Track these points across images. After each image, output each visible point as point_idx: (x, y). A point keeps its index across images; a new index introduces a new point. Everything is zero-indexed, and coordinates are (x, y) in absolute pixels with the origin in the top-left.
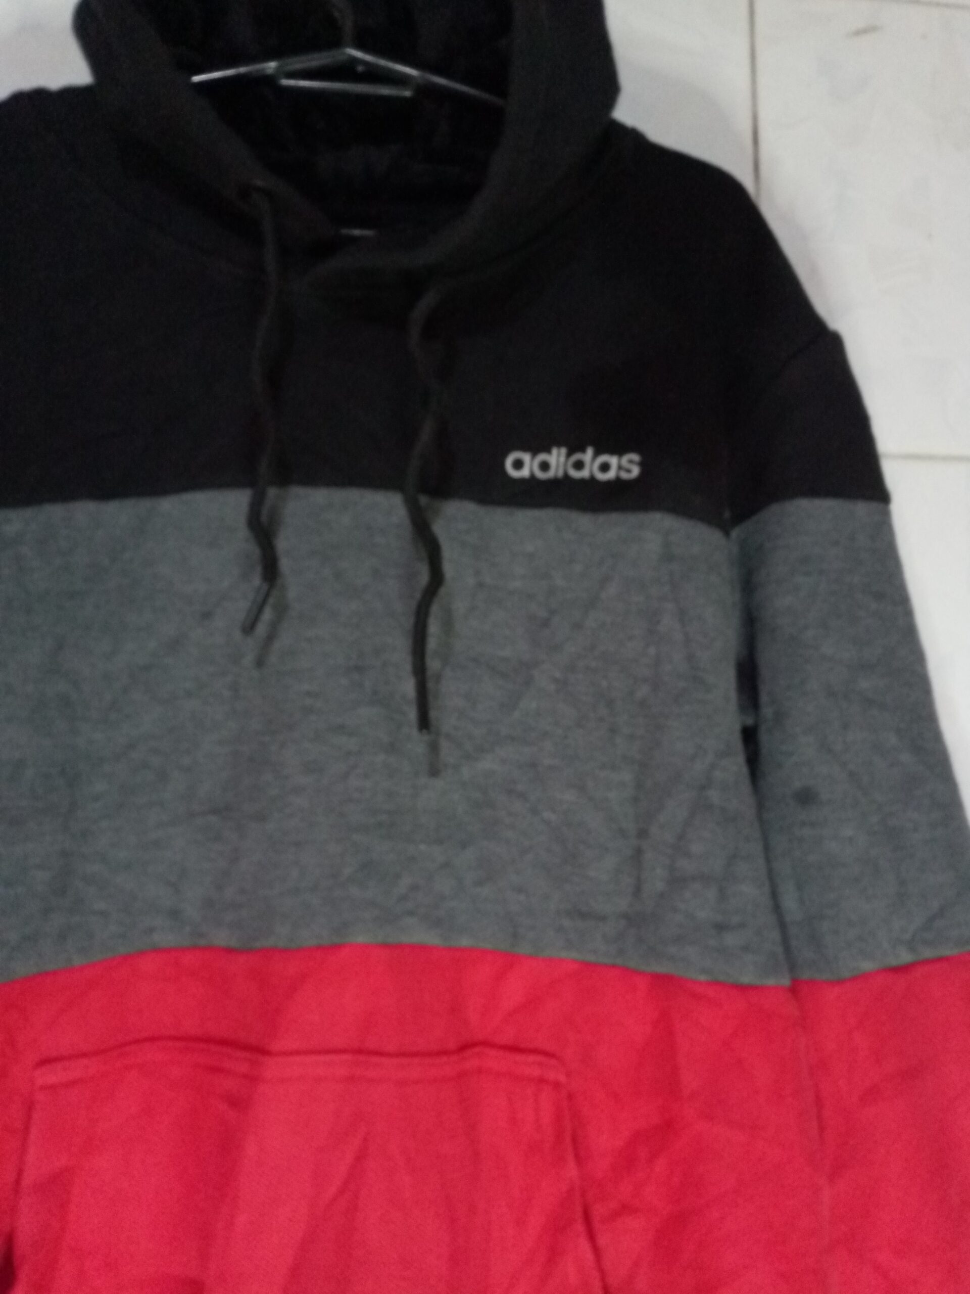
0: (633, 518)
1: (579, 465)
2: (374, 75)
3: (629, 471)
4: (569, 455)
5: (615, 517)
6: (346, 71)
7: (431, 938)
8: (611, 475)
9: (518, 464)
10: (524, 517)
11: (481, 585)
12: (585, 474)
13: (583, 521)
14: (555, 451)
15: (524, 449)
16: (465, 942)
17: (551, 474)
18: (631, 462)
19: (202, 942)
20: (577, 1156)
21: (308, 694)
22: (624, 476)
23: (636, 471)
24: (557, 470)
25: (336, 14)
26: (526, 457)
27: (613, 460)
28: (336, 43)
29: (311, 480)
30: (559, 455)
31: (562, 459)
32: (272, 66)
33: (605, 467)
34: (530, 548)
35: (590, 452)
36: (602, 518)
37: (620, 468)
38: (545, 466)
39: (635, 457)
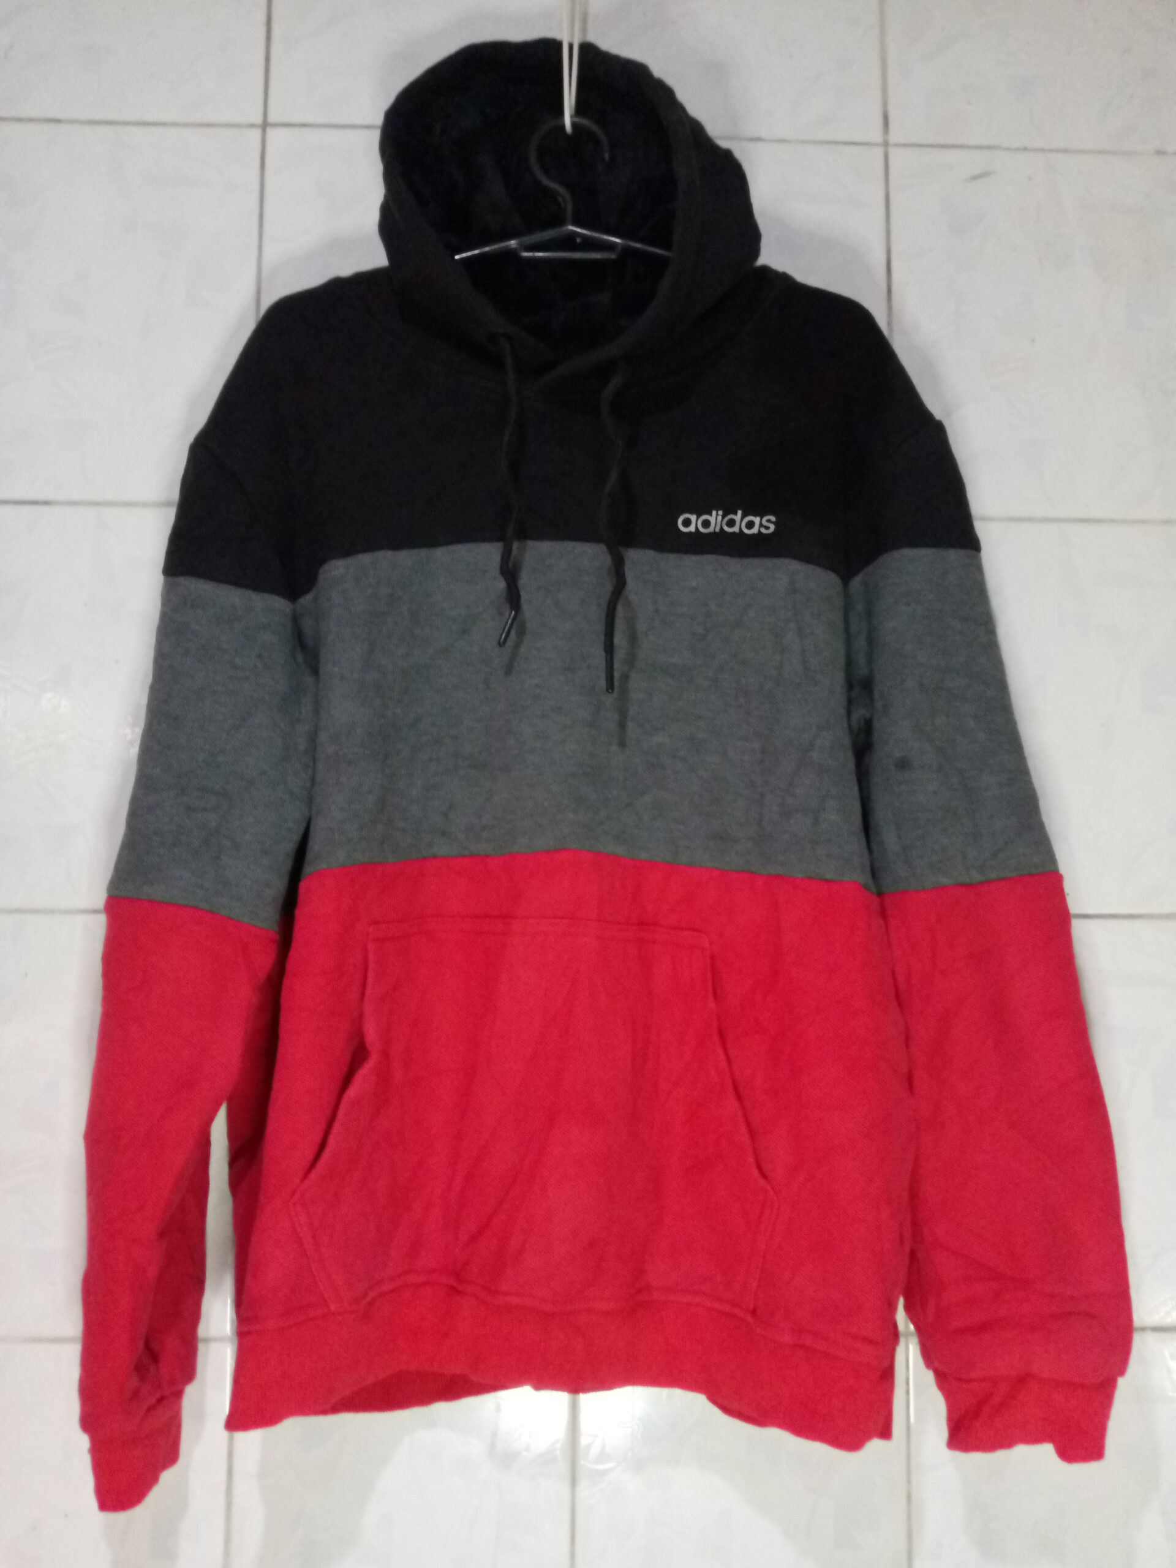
0: (768, 562)
1: (731, 523)
2: (589, 244)
3: (767, 528)
4: (723, 517)
5: (756, 561)
6: (569, 242)
7: (620, 850)
8: (755, 530)
9: (687, 523)
10: (691, 560)
11: (657, 611)
12: (736, 529)
13: (734, 565)
14: (714, 513)
15: (691, 513)
16: (643, 856)
17: (711, 529)
18: (769, 521)
19: (467, 853)
20: (715, 995)
21: (537, 686)
22: (763, 531)
23: (772, 527)
24: (715, 528)
25: (560, 199)
26: (693, 518)
27: (757, 520)
28: (560, 221)
29: (540, 536)
30: (717, 515)
31: (720, 518)
32: (513, 243)
33: (750, 525)
34: (694, 584)
35: (740, 513)
36: (747, 561)
37: (761, 525)
38: (706, 524)
39: (773, 518)
